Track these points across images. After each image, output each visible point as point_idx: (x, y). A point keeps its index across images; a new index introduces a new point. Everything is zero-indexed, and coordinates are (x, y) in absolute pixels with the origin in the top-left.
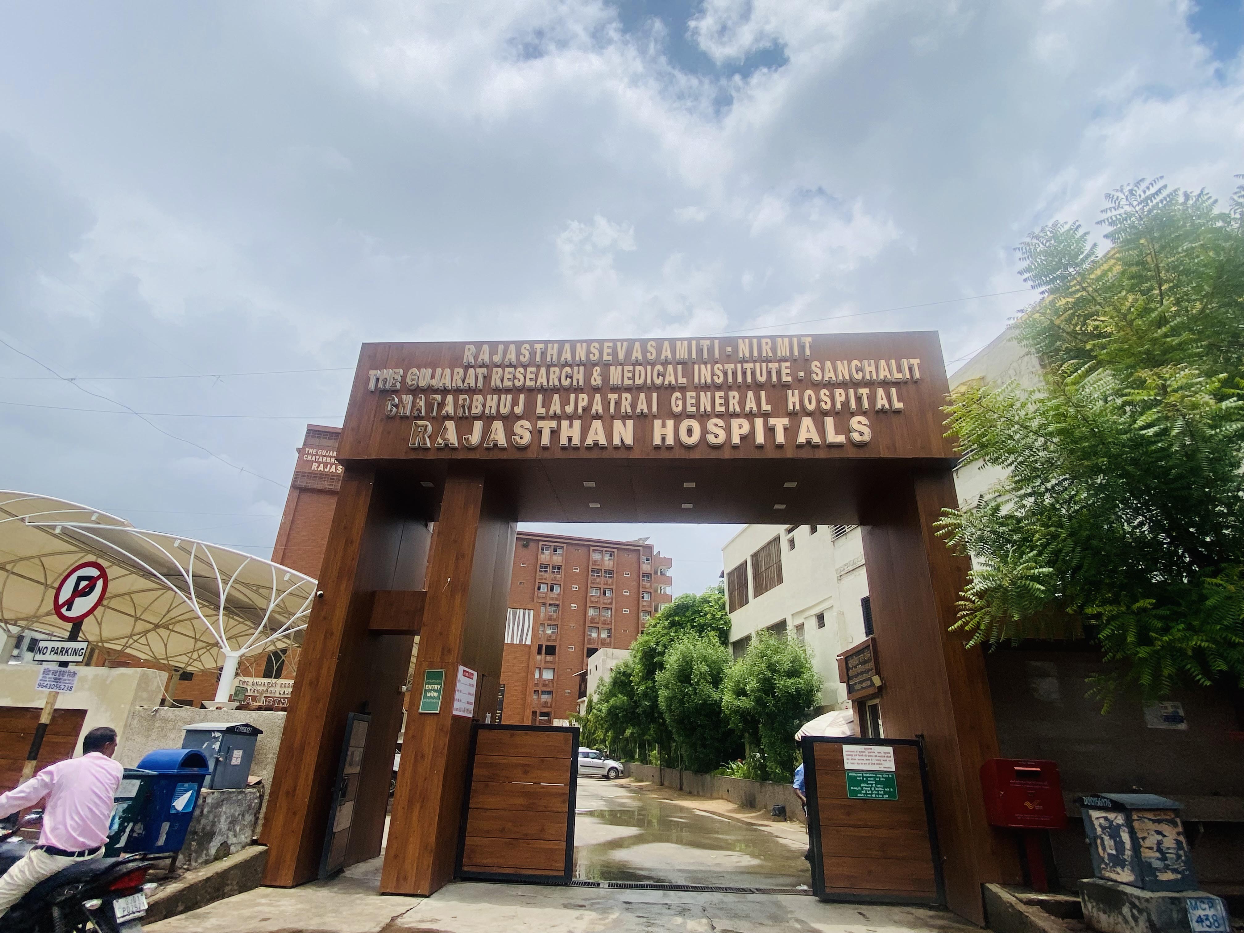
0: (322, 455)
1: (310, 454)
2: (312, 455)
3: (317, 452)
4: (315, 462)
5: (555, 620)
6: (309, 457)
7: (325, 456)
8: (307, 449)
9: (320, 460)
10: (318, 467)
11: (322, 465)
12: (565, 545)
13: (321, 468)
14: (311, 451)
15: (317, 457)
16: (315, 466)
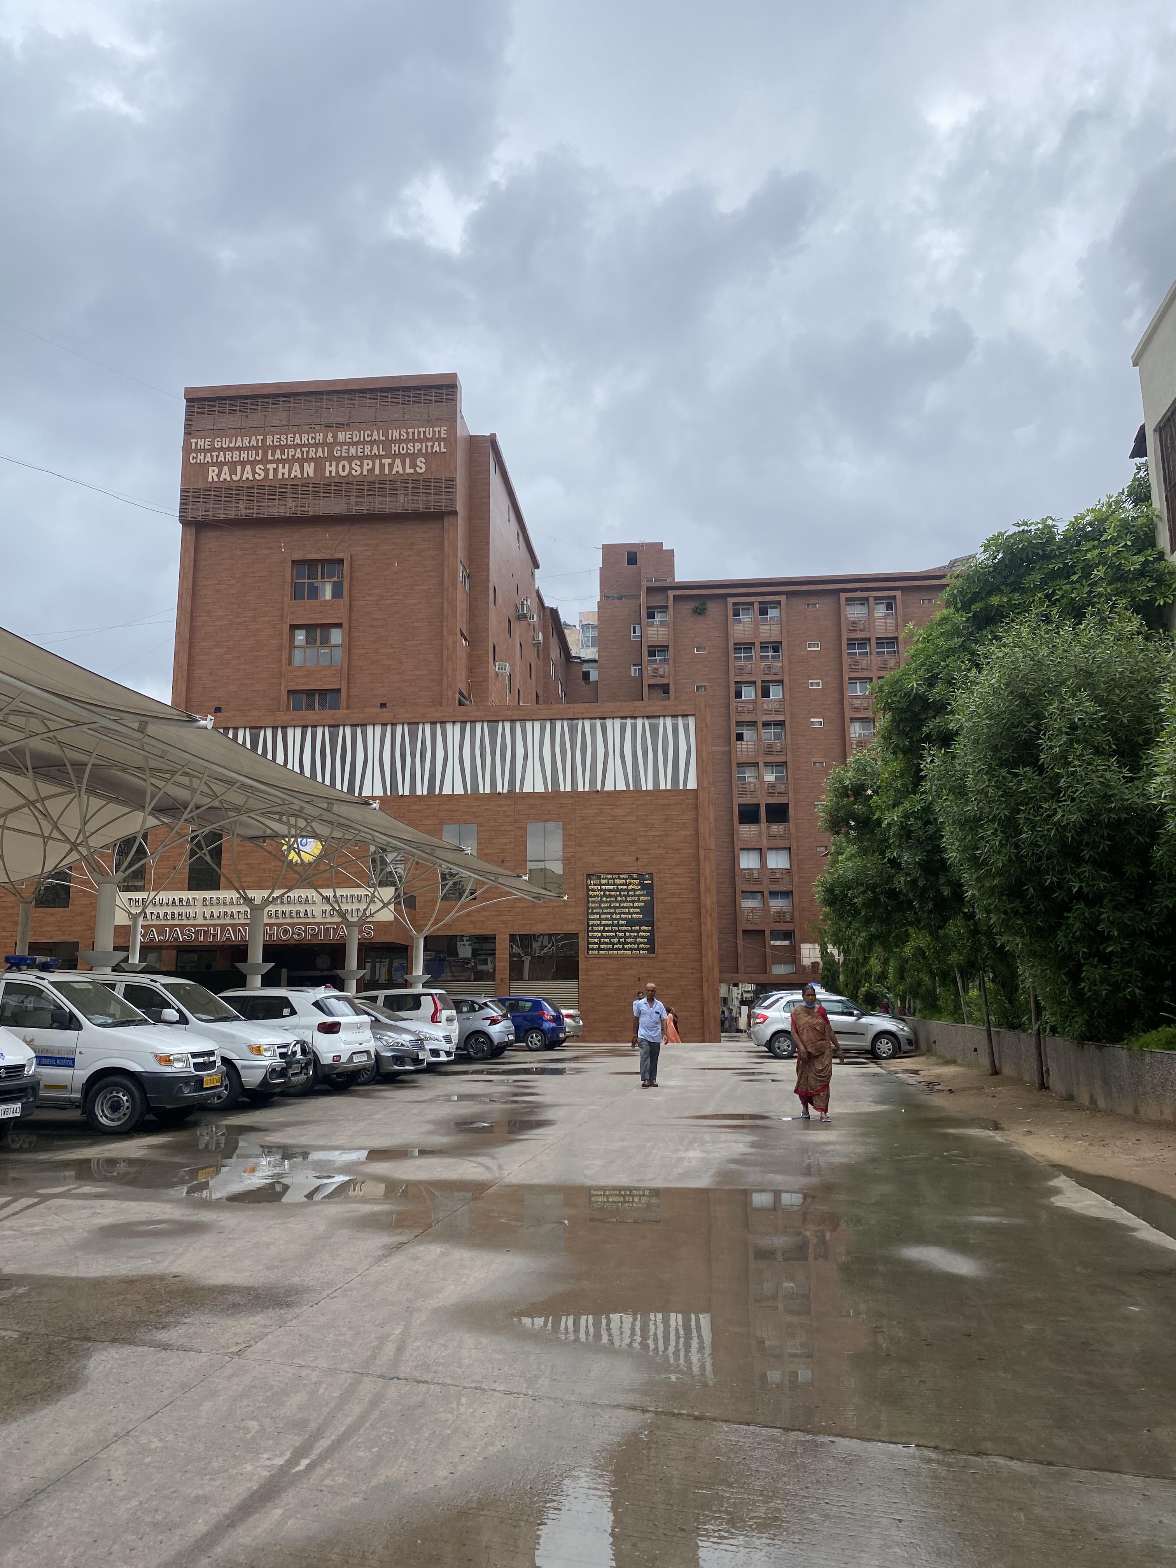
0: (221, 449)
1: (200, 451)
2: (205, 451)
3: (212, 443)
4: (214, 464)
5: (779, 753)
6: (201, 457)
7: (229, 449)
8: (193, 441)
9: (221, 458)
10: (219, 476)
11: (226, 469)
12: (783, 598)
13: (226, 475)
14: (201, 443)
15: (215, 454)
16: (212, 474)
